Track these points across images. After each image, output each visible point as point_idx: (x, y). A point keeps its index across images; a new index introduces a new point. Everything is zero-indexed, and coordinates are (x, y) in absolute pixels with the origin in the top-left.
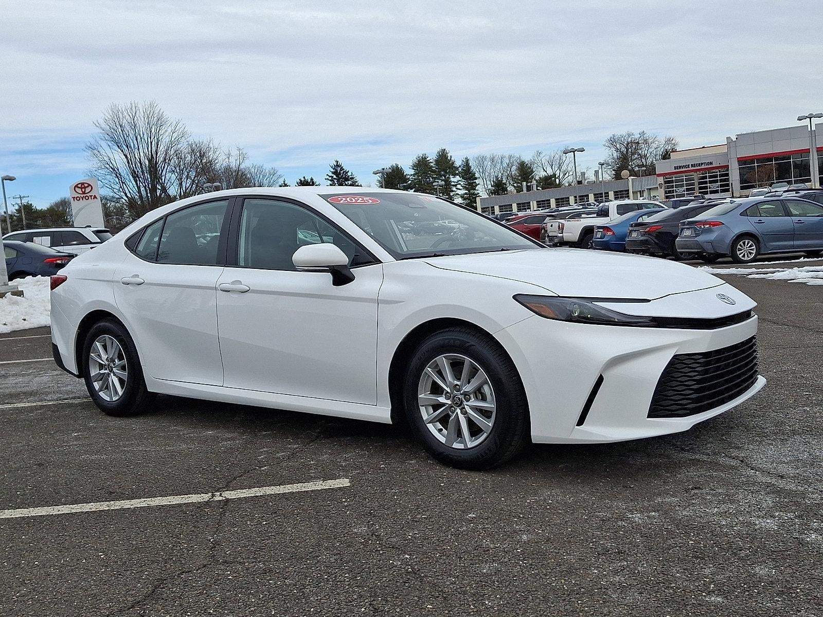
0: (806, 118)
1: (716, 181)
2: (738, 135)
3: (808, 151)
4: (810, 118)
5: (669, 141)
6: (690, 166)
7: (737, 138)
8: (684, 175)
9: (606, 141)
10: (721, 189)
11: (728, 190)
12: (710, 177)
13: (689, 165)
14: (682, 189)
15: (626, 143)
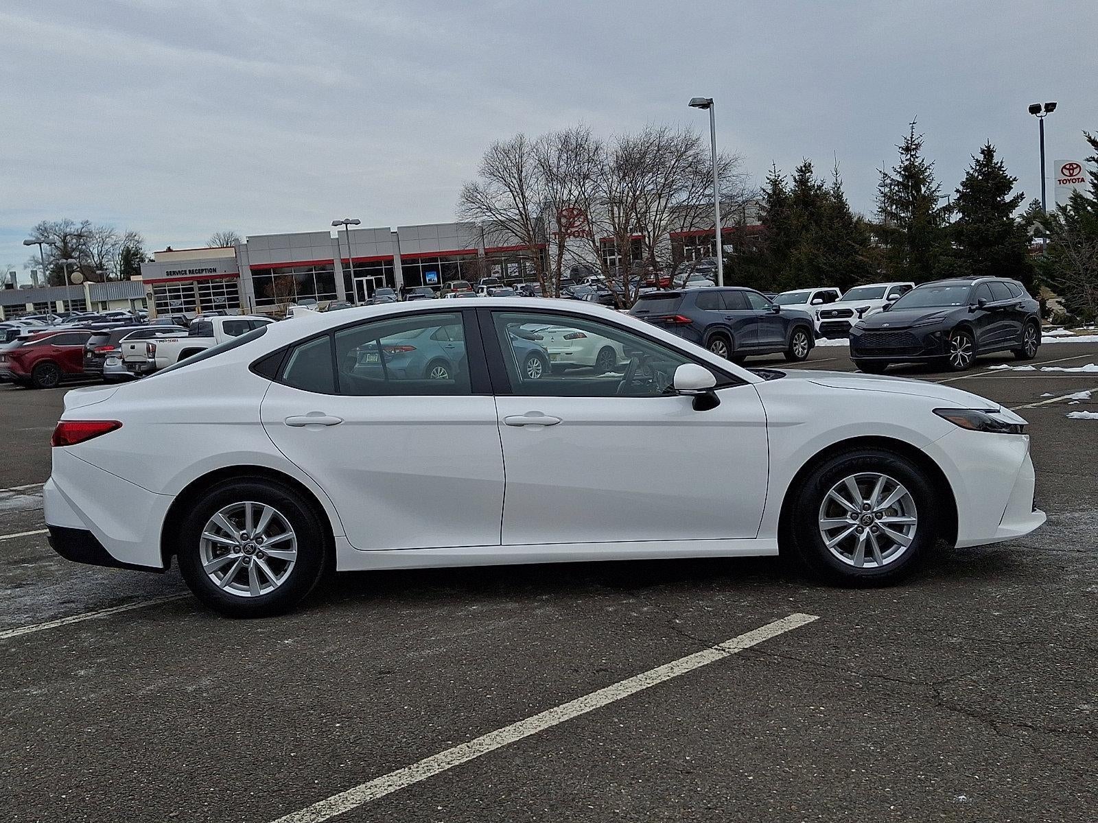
0: (343, 223)
1: (222, 294)
2: (249, 237)
3: (331, 262)
4: (347, 224)
5: (131, 236)
6: (188, 272)
7: (248, 241)
8: (180, 283)
9: (33, 230)
10: (228, 304)
11: (237, 306)
12: (214, 288)
13: (185, 271)
14: (179, 301)
15: (62, 234)
